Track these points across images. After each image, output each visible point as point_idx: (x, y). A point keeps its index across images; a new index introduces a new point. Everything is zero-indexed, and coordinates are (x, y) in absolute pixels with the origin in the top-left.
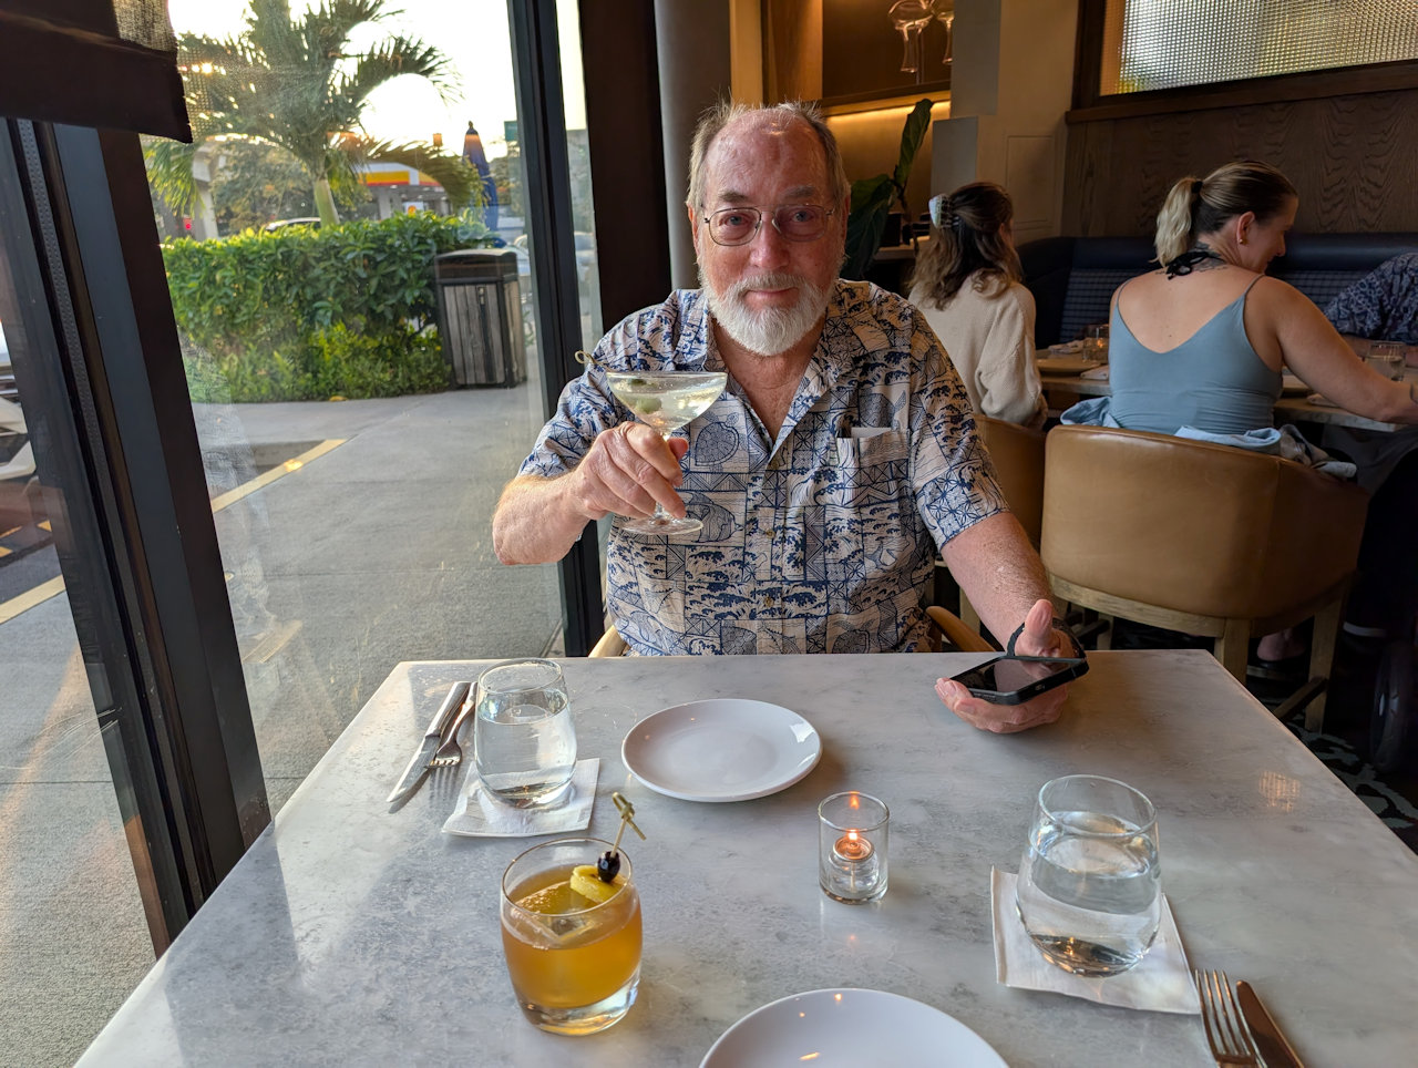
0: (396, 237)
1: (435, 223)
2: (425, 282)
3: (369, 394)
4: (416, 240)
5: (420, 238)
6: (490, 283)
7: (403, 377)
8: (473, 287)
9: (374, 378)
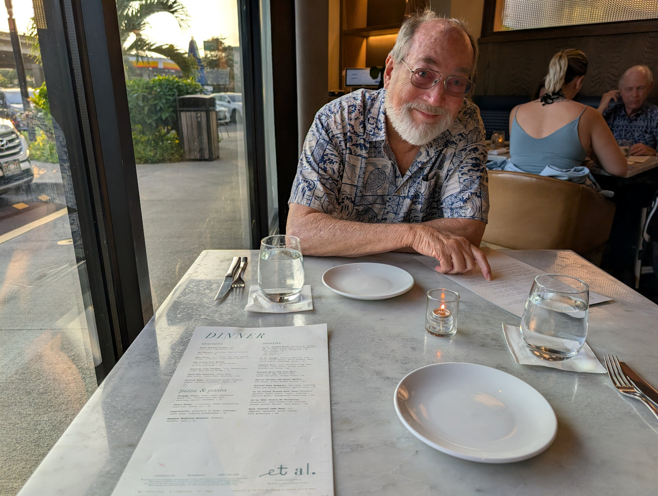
0: (158, 87)
1: (177, 82)
2: (172, 109)
3: (143, 162)
4: (167, 89)
5: (170, 88)
6: (203, 111)
7: (160, 154)
8: (195, 113)
9: (146, 154)
